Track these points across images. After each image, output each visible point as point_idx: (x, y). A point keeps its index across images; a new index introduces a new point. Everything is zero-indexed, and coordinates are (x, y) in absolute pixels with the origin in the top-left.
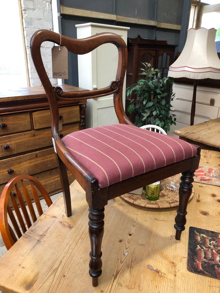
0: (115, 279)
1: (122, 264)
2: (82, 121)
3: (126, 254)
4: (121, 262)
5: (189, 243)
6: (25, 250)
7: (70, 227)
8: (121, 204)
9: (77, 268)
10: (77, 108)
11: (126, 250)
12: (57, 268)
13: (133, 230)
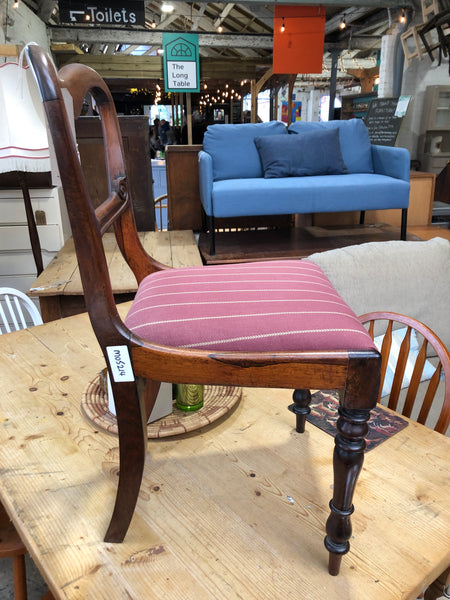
1: (310, 516)
3: (292, 501)
4: (306, 515)
8: (165, 450)
9: (281, 583)
11: (284, 498)
13: (244, 467)
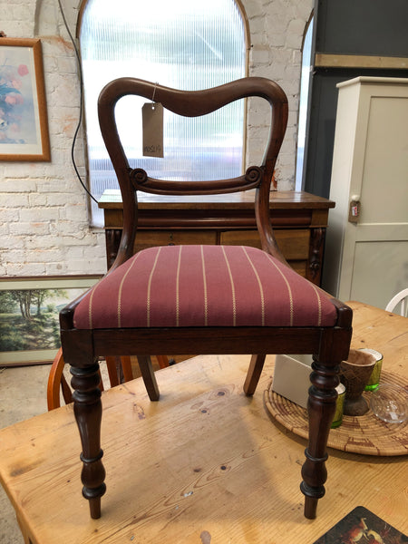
0: (131, 524)
1: (165, 508)
2: (313, 259)
3: (186, 495)
4: (166, 504)
5: (325, 535)
6: (56, 424)
7: (141, 416)
10: (306, 234)
11: (191, 488)
12: (70, 466)
13: (236, 463)
